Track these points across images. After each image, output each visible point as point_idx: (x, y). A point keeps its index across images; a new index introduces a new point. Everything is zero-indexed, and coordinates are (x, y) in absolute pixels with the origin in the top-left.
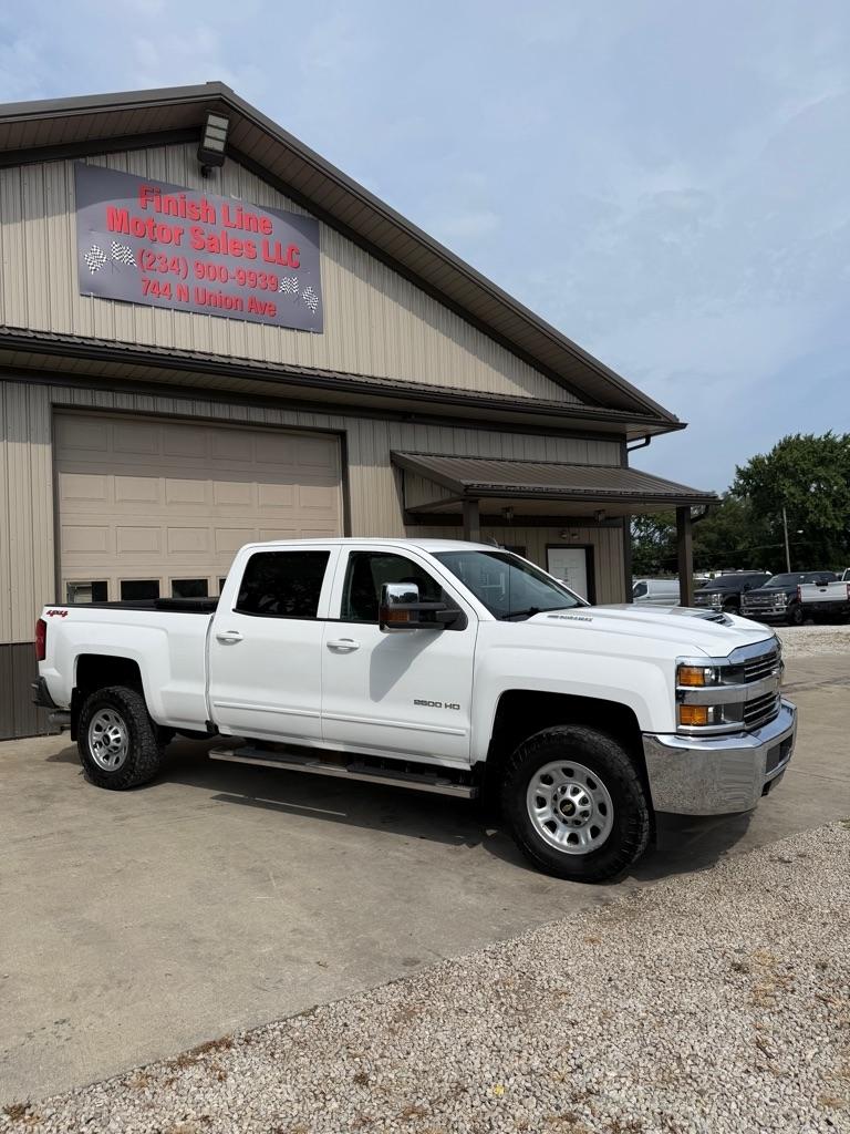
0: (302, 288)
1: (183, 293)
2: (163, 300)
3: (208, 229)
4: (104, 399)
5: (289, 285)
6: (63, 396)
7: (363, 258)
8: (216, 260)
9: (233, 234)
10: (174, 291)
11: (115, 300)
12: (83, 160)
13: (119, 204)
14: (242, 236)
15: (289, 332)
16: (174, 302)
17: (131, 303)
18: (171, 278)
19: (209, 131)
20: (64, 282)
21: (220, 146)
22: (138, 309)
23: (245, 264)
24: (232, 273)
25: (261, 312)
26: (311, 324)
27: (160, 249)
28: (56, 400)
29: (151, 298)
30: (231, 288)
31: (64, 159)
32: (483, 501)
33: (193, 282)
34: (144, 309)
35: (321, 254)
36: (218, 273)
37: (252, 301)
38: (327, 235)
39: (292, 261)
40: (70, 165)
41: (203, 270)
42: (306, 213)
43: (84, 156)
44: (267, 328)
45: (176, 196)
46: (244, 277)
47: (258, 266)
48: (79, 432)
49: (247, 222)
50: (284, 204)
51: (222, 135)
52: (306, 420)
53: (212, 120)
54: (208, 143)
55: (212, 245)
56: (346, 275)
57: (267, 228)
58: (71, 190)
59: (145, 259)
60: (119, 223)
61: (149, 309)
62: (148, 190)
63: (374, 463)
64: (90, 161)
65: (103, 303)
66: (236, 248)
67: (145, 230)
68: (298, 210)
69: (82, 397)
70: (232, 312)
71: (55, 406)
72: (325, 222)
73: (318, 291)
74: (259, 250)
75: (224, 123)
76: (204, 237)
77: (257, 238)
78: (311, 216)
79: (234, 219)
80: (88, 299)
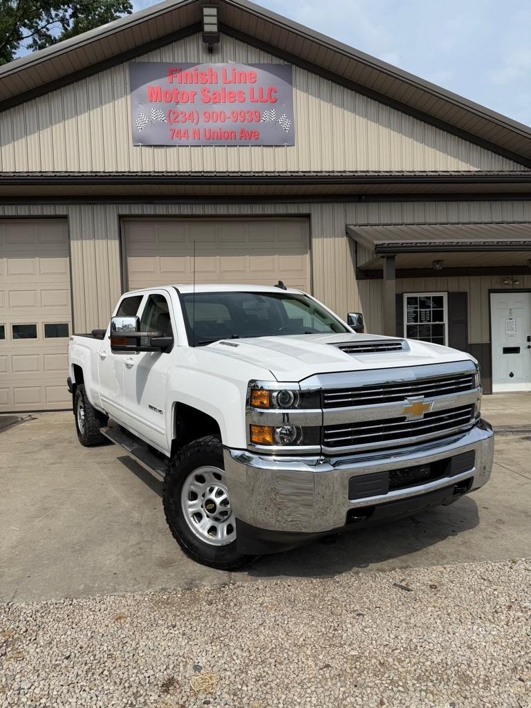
0: (278, 116)
1: (196, 134)
2: (184, 141)
3: (213, 88)
4: (149, 210)
5: (269, 115)
6: (125, 210)
7: (325, 85)
8: (217, 108)
9: (229, 87)
10: (191, 133)
11: (154, 146)
12: (134, 60)
13: (154, 84)
14: (235, 88)
15: (268, 149)
16: (191, 141)
17: (164, 146)
18: (189, 126)
19: (206, 20)
20: (124, 140)
21: (214, 29)
22: (168, 149)
23: (237, 106)
24: (228, 114)
25: (248, 138)
26: (287, 140)
27: (181, 107)
28: (121, 213)
29: (176, 141)
30: (227, 125)
31: (122, 62)
32: (399, 257)
33: (203, 125)
34: (172, 149)
35: (294, 89)
36: (220, 116)
37: (242, 131)
38: (299, 75)
39: (271, 98)
40: (126, 64)
41: (209, 116)
42: (282, 62)
43: (134, 58)
44: (253, 148)
45: (191, 70)
46: (236, 115)
47: (247, 106)
48: (137, 232)
49: (239, 77)
50: (266, 59)
51: (214, 20)
52: (281, 209)
53: (206, 11)
54: (207, 28)
55: (216, 98)
56: (313, 100)
57: (253, 79)
58: (128, 81)
59: (172, 116)
60: (155, 96)
61: (175, 148)
62: (173, 70)
63: (334, 235)
64: (138, 60)
65: (147, 149)
66: (231, 97)
67: (173, 97)
68: (277, 61)
69: (136, 210)
70: (229, 142)
71: (121, 217)
72: (297, 65)
73: (291, 116)
74: (247, 96)
75: (214, 11)
76: (210, 94)
77: (245, 87)
78: (286, 63)
79: (229, 77)
80: (138, 148)
